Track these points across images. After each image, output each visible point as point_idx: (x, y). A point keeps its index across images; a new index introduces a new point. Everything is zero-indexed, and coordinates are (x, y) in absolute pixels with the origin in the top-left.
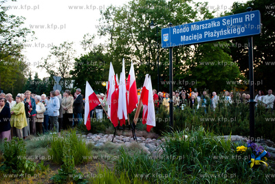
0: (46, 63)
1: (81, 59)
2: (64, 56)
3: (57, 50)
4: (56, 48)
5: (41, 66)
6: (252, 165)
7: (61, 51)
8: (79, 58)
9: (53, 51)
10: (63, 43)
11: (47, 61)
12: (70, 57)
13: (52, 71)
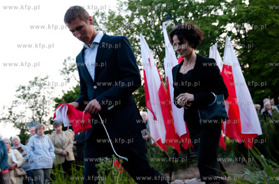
0: (11, 112)
1: (64, 97)
2: (38, 98)
3: (26, 92)
4: (23, 88)
5: (4, 119)
7: (32, 91)
8: (60, 98)
9: (20, 93)
10: (33, 80)
11: (13, 110)
12: (47, 99)
13: (22, 124)
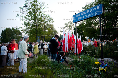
6: (100, 70)
